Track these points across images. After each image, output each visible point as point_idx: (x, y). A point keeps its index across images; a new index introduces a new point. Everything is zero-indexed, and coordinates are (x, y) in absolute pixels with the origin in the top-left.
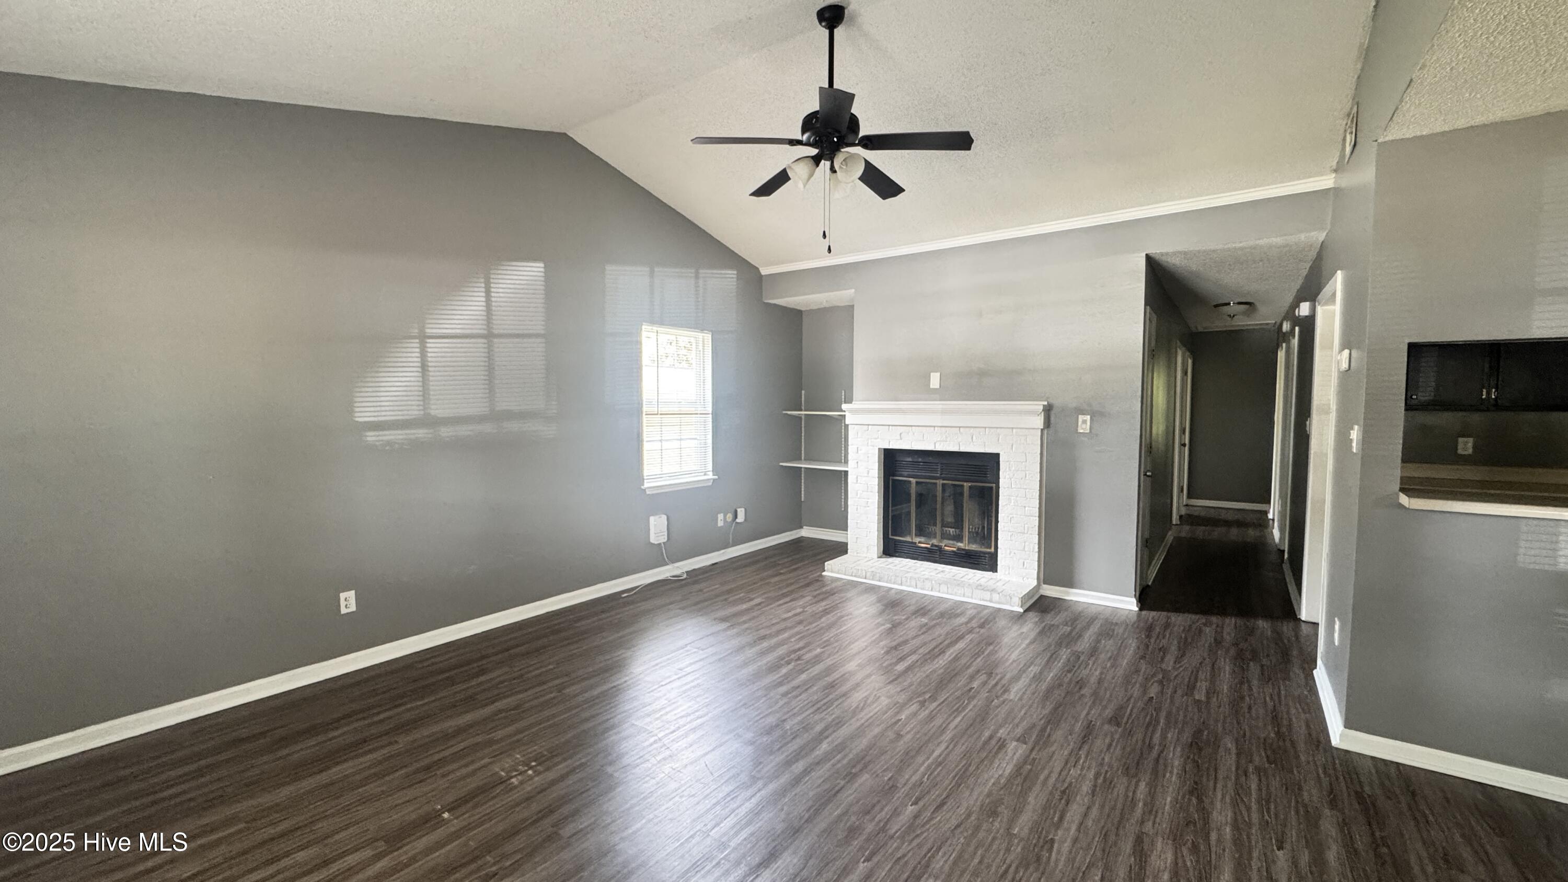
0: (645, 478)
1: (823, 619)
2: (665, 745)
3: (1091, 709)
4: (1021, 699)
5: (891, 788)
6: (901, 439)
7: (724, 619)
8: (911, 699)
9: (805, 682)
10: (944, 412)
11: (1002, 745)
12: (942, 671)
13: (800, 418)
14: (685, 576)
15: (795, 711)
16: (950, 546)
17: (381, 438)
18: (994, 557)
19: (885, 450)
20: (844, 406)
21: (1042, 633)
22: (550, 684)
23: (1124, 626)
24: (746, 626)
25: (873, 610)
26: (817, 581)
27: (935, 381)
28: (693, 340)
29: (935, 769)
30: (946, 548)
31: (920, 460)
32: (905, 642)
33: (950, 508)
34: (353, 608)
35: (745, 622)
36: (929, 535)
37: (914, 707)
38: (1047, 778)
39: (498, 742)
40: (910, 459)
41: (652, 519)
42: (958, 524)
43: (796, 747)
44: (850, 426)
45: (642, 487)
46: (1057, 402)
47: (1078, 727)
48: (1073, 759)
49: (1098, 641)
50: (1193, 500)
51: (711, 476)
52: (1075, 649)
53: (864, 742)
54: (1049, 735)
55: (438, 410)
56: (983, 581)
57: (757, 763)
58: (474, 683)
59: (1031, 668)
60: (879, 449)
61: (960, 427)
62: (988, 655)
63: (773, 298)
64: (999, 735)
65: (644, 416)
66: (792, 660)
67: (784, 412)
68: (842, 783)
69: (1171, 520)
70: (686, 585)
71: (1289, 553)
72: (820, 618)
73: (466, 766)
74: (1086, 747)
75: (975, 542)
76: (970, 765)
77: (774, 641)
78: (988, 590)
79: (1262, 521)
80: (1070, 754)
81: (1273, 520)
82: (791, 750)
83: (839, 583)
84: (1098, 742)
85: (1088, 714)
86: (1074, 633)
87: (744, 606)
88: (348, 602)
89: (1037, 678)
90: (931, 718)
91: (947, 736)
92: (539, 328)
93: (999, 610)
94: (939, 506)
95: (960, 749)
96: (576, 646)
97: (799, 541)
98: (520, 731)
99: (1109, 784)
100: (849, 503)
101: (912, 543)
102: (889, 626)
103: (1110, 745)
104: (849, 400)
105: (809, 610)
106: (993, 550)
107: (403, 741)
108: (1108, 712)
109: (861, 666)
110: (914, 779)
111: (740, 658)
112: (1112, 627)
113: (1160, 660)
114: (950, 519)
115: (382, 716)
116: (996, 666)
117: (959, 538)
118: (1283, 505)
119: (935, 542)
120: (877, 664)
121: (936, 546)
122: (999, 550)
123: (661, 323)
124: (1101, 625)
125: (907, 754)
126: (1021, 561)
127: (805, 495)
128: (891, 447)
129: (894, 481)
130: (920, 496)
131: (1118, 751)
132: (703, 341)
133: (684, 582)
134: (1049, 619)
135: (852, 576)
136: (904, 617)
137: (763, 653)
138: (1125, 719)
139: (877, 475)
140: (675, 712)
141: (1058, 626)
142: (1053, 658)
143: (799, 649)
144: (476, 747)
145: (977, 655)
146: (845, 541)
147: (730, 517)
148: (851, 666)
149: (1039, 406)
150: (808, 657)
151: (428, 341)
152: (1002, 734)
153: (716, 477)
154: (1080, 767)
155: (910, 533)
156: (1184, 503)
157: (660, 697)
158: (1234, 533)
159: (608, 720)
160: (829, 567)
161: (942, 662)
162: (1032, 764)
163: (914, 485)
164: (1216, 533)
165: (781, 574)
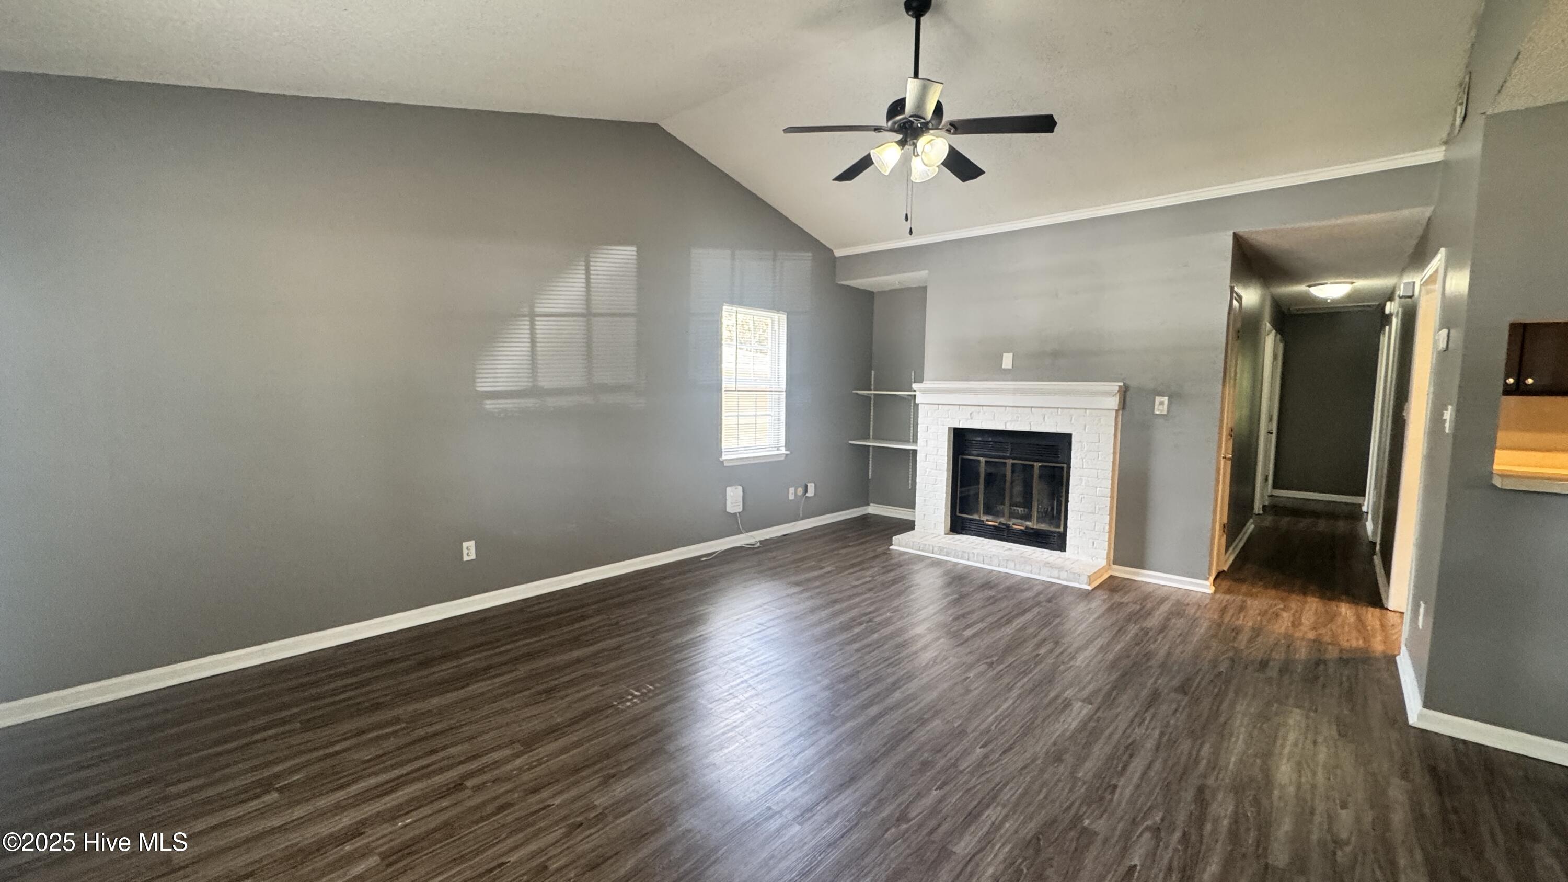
0: (723, 450)
1: (892, 588)
2: (750, 686)
3: (1157, 679)
4: (1088, 665)
5: (961, 733)
6: (971, 418)
7: (797, 584)
8: (979, 660)
9: (877, 641)
10: (1016, 392)
11: (1067, 705)
12: (1009, 637)
13: (870, 398)
14: (758, 545)
15: (868, 664)
16: (1018, 525)
17: (498, 406)
18: (1063, 536)
19: (955, 429)
20: (915, 386)
21: (1111, 609)
22: (644, 631)
23: (1196, 607)
24: (818, 590)
25: (939, 582)
26: (885, 553)
27: (1007, 361)
28: (769, 321)
29: (1003, 719)
30: (1014, 526)
31: (990, 439)
32: (972, 612)
33: (1018, 489)
34: (473, 556)
35: (818, 587)
36: (997, 514)
37: (982, 667)
38: (1110, 735)
39: (603, 674)
40: (979, 439)
41: (729, 489)
42: (1027, 504)
43: (870, 694)
44: (920, 406)
45: (721, 459)
46: (1133, 383)
47: (1145, 693)
48: (1137, 721)
49: (1168, 619)
50: (1277, 491)
51: (783, 451)
52: (1144, 625)
53: (934, 695)
54: (1115, 698)
55: (545, 383)
56: (1051, 559)
57: (836, 705)
58: (577, 626)
59: (1098, 640)
60: (949, 428)
61: (1032, 407)
62: (1054, 626)
63: (846, 280)
64: (1065, 695)
65: (723, 392)
66: (863, 621)
67: (854, 392)
68: (915, 726)
69: (1252, 508)
70: (757, 553)
71: (1381, 544)
72: (889, 587)
73: (578, 691)
74: (1152, 711)
75: (1044, 522)
76: (1036, 719)
77: (845, 605)
78: (1056, 568)
79: (1356, 515)
80: (1136, 716)
81: (1367, 513)
82: (867, 696)
83: (906, 557)
84: (1164, 707)
85: (1155, 683)
86: (1142, 613)
87: (816, 573)
88: (469, 550)
89: (1103, 649)
90: (999, 677)
91: (1015, 693)
92: (632, 309)
93: (1067, 587)
94: (1008, 484)
95: (1027, 705)
96: (662, 601)
97: (865, 518)
98: (623, 667)
99: (1173, 743)
100: (918, 480)
101: (979, 521)
102: (956, 596)
103: (1176, 711)
104: (920, 380)
105: (880, 579)
106: (1061, 530)
107: (523, 670)
108: (1175, 683)
109: (930, 630)
110: (983, 727)
111: (814, 618)
112: (1184, 608)
113: (1232, 638)
114: (1019, 499)
115: (503, 649)
116: (1063, 637)
117: (1028, 517)
118: (1378, 496)
119: (1002, 520)
120: (946, 629)
121: (1003, 524)
122: (1068, 529)
123: (741, 303)
124: (1172, 605)
125: (976, 705)
126: (1091, 541)
127: (873, 471)
128: (961, 426)
129: (963, 459)
130: (990, 478)
131: (1184, 716)
132: (779, 322)
133: (756, 550)
134: (1117, 598)
135: (919, 550)
136: (971, 590)
137: (835, 615)
138: (1193, 688)
139: (946, 454)
140: (758, 659)
141: (1127, 604)
142: (1121, 631)
143: (870, 613)
144: (587, 677)
145: (1045, 626)
146: (911, 518)
147: (800, 491)
148: (919, 630)
149: (1115, 386)
150: (877, 620)
151: (537, 319)
152: (1068, 695)
153: (788, 452)
154: (1145, 727)
155: (977, 512)
156: (1269, 494)
157: (744, 646)
158: (1322, 525)
159: (696, 663)
160: (897, 541)
161: (1009, 630)
162: (1098, 720)
163: (983, 465)
164: (1302, 525)
165: (849, 546)
